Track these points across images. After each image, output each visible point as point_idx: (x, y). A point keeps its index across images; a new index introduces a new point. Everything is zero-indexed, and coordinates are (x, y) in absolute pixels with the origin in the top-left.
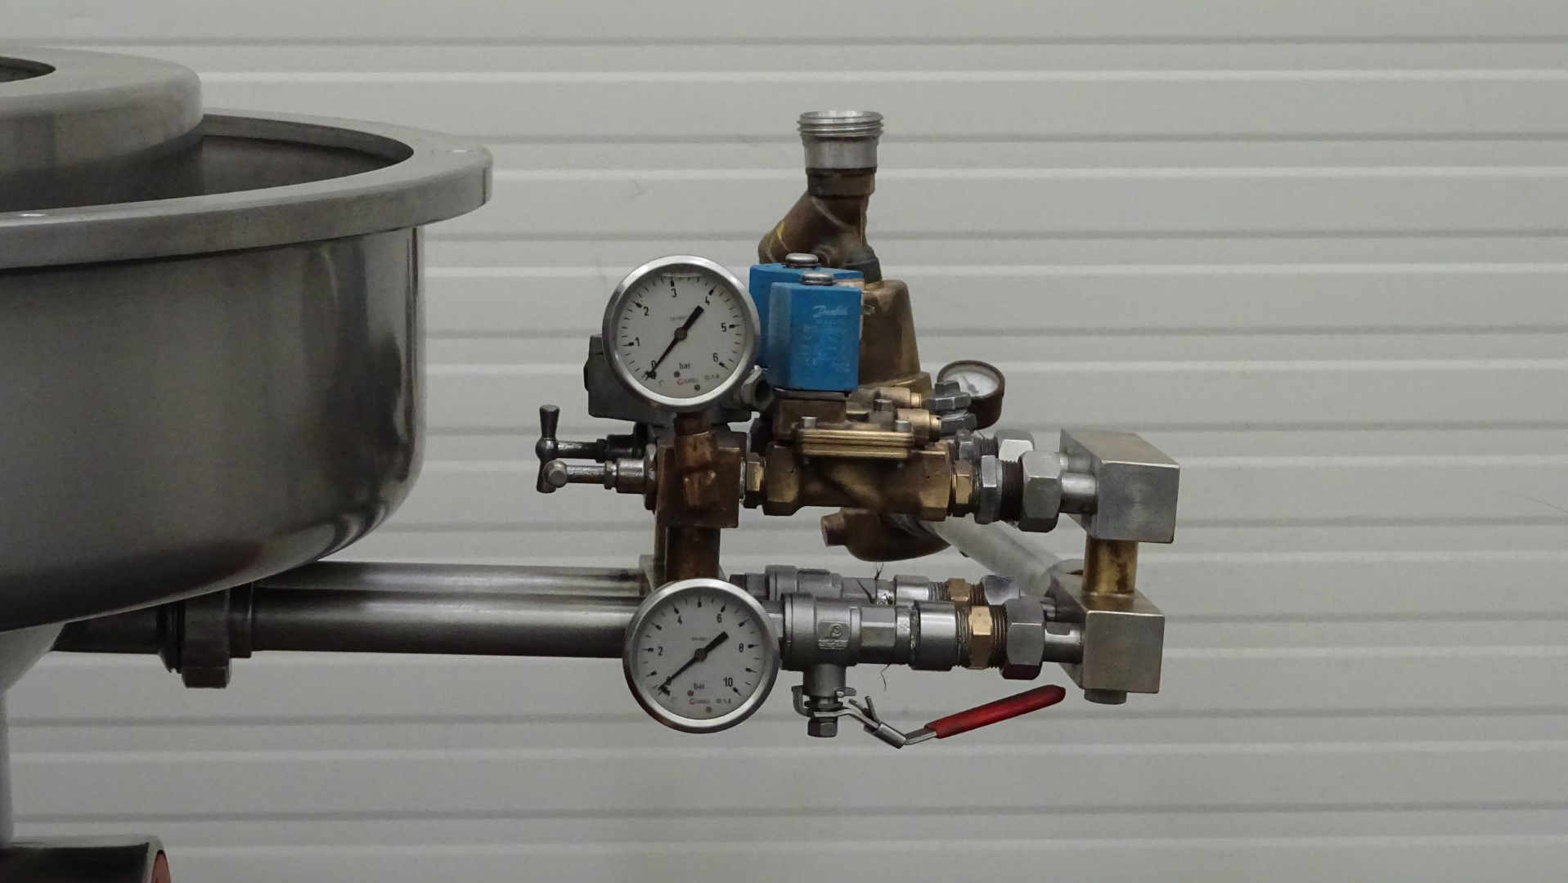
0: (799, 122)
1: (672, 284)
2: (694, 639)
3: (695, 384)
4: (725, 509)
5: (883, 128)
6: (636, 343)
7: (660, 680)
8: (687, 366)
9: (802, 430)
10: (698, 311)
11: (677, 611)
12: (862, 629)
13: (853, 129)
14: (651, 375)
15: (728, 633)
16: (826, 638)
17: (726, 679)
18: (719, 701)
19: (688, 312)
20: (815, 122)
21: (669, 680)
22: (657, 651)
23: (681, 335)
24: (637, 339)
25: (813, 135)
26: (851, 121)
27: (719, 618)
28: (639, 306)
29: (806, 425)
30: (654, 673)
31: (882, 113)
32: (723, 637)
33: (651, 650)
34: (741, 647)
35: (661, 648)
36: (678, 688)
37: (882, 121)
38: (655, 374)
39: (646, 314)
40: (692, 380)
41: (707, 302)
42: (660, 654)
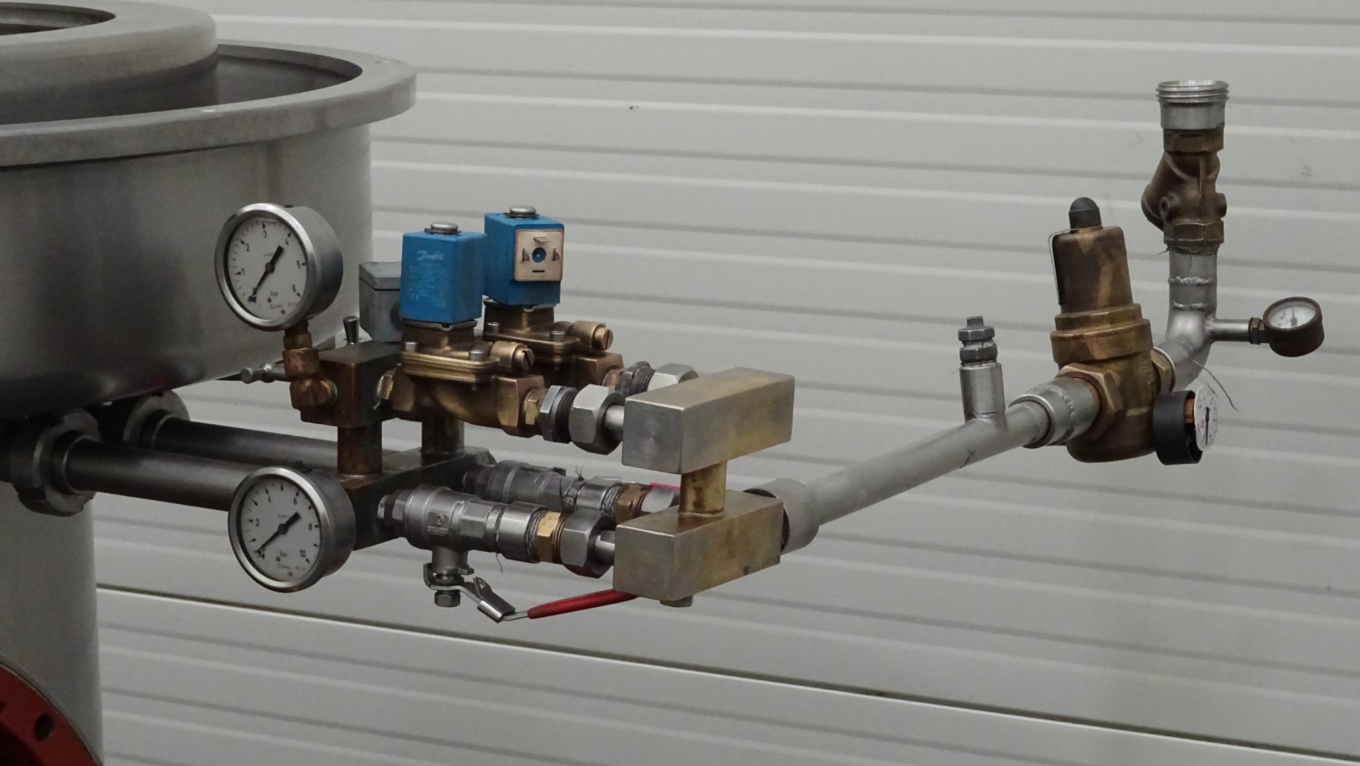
0: (1157, 90)
1: (264, 227)
2: (280, 516)
3: (281, 309)
4: (344, 412)
5: (1228, 95)
6: (242, 272)
7: (257, 545)
8: (276, 294)
9: (405, 353)
10: (280, 251)
11: (267, 492)
12: (464, 521)
13: (1196, 96)
14: (253, 299)
15: (299, 512)
16: (433, 525)
17: (301, 551)
18: (297, 568)
19: (274, 250)
20: (1169, 89)
21: (264, 546)
22: (255, 522)
23: (270, 268)
24: (243, 269)
25: (1169, 103)
26: (1197, 89)
27: (295, 502)
28: (243, 242)
29: (407, 348)
30: (254, 540)
31: (1228, 83)
32: (296, 517)
33: (251, 521)
34: (310, 526)
35: (257, 520)
36: (271, 552)
37: (1228, 89)
38: (255, 298)
39: (248, 250)
40: (280, 306)
41: (287, 243)
42: (257, 525)
